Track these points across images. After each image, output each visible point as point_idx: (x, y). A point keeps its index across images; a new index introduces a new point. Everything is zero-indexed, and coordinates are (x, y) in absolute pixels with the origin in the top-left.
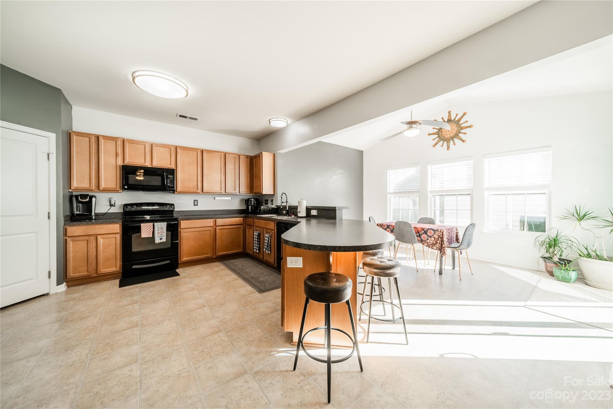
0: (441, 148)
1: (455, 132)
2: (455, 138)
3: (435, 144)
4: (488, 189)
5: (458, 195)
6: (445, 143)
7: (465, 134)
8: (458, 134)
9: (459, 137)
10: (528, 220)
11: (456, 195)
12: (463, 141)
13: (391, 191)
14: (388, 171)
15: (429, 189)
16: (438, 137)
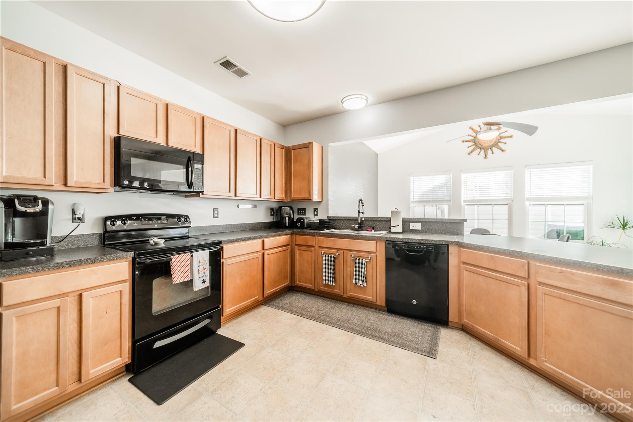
0: (477, 157)
1: (494, 141)
2: (494, 147)
3: (471, 151)
4: (528, 199)
5: (494, 204)
6: (483, 151)
7: (505, 143)
8: (497, 144)
9: (499, 146)
10: (567, 229)
11: (492, 204)
12: (503, 151)
13: (415, 200)
14: (412, 178)
15: (463, 198)
16: (474, 145)
